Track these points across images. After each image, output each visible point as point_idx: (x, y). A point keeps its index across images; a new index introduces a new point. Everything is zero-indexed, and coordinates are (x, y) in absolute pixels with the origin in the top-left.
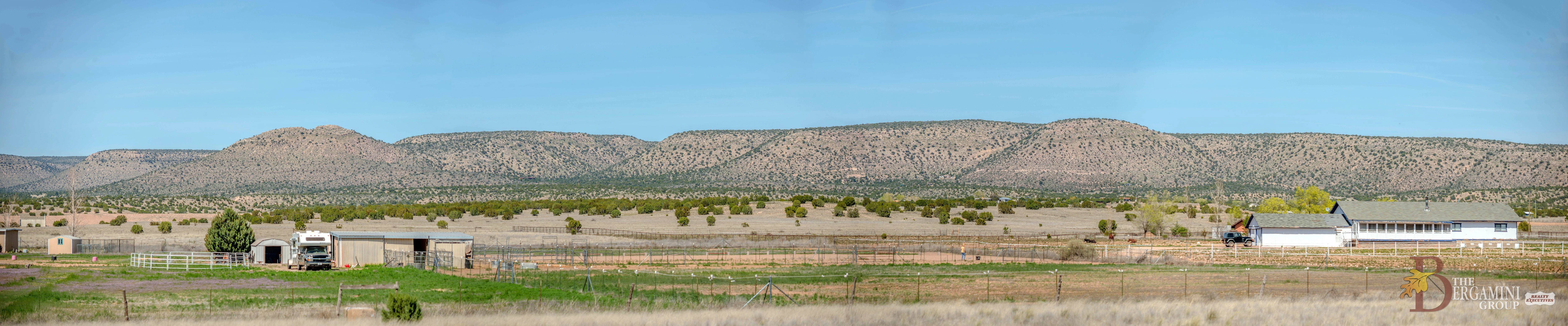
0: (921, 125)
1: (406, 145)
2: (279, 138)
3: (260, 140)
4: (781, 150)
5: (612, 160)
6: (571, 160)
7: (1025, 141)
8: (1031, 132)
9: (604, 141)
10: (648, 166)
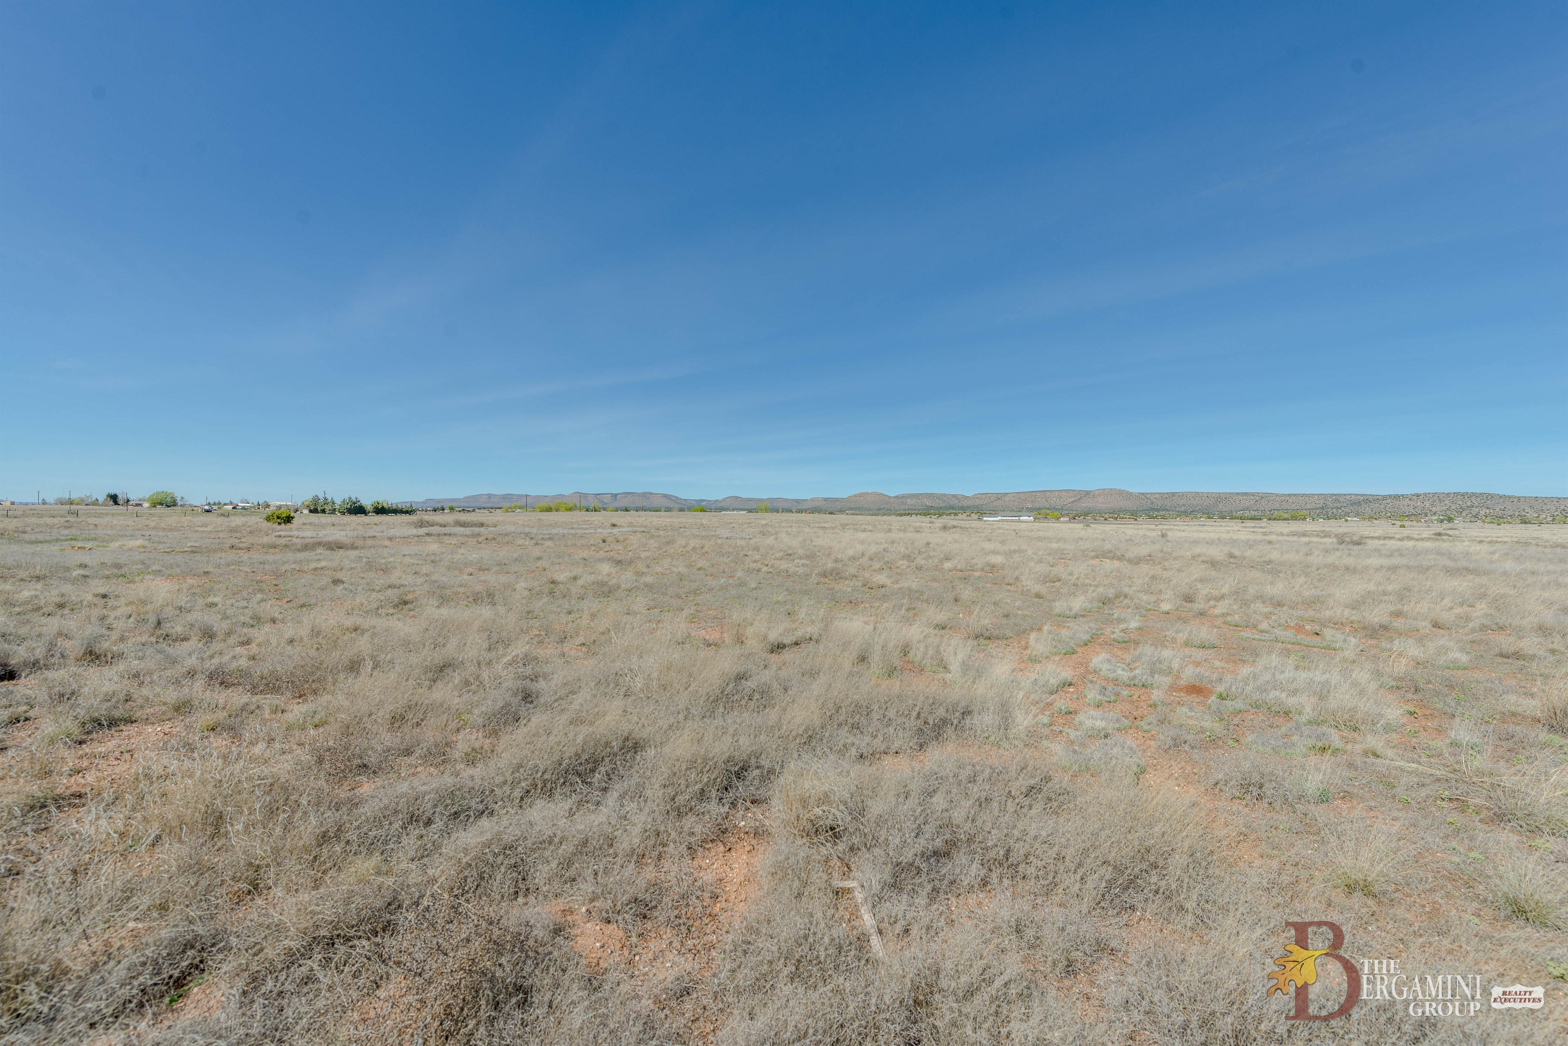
0: (1051, 491)
1: (897, 497)
2: (861, 495)
3: (856, 496)
4: (1007, 499)
5: (956, 501)
6: (944, 501)
7: (1085, 496)
8: (1087, 493)
9: (954, 496)
10: (966, 503)
